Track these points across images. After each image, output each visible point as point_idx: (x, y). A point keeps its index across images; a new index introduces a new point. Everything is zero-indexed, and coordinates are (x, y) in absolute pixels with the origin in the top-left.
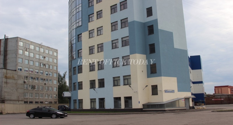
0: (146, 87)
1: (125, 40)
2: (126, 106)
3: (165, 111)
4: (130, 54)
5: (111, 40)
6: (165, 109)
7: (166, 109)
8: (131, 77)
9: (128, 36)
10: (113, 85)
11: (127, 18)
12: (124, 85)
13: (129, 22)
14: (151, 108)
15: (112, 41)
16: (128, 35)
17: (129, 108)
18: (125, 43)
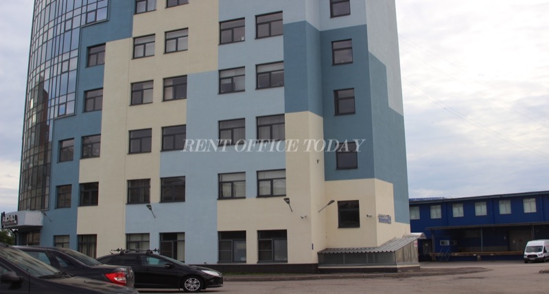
0: (329, 204)
1: (270, 72)
2: (261, 256)
3: (395, 270)
4: (287, 111)
5: (217, 69)
6: (396, 265)
7: (398, 266)
8: (288, 174)
9: (282, 62)
10: (217, 196)
11: (281, 12)
12: (259, 196)
13: (285, 21)
14: (347, 262)
15: (220, 71)
16: (282, 59)
17: (274, 261)
18: (266, 80)
